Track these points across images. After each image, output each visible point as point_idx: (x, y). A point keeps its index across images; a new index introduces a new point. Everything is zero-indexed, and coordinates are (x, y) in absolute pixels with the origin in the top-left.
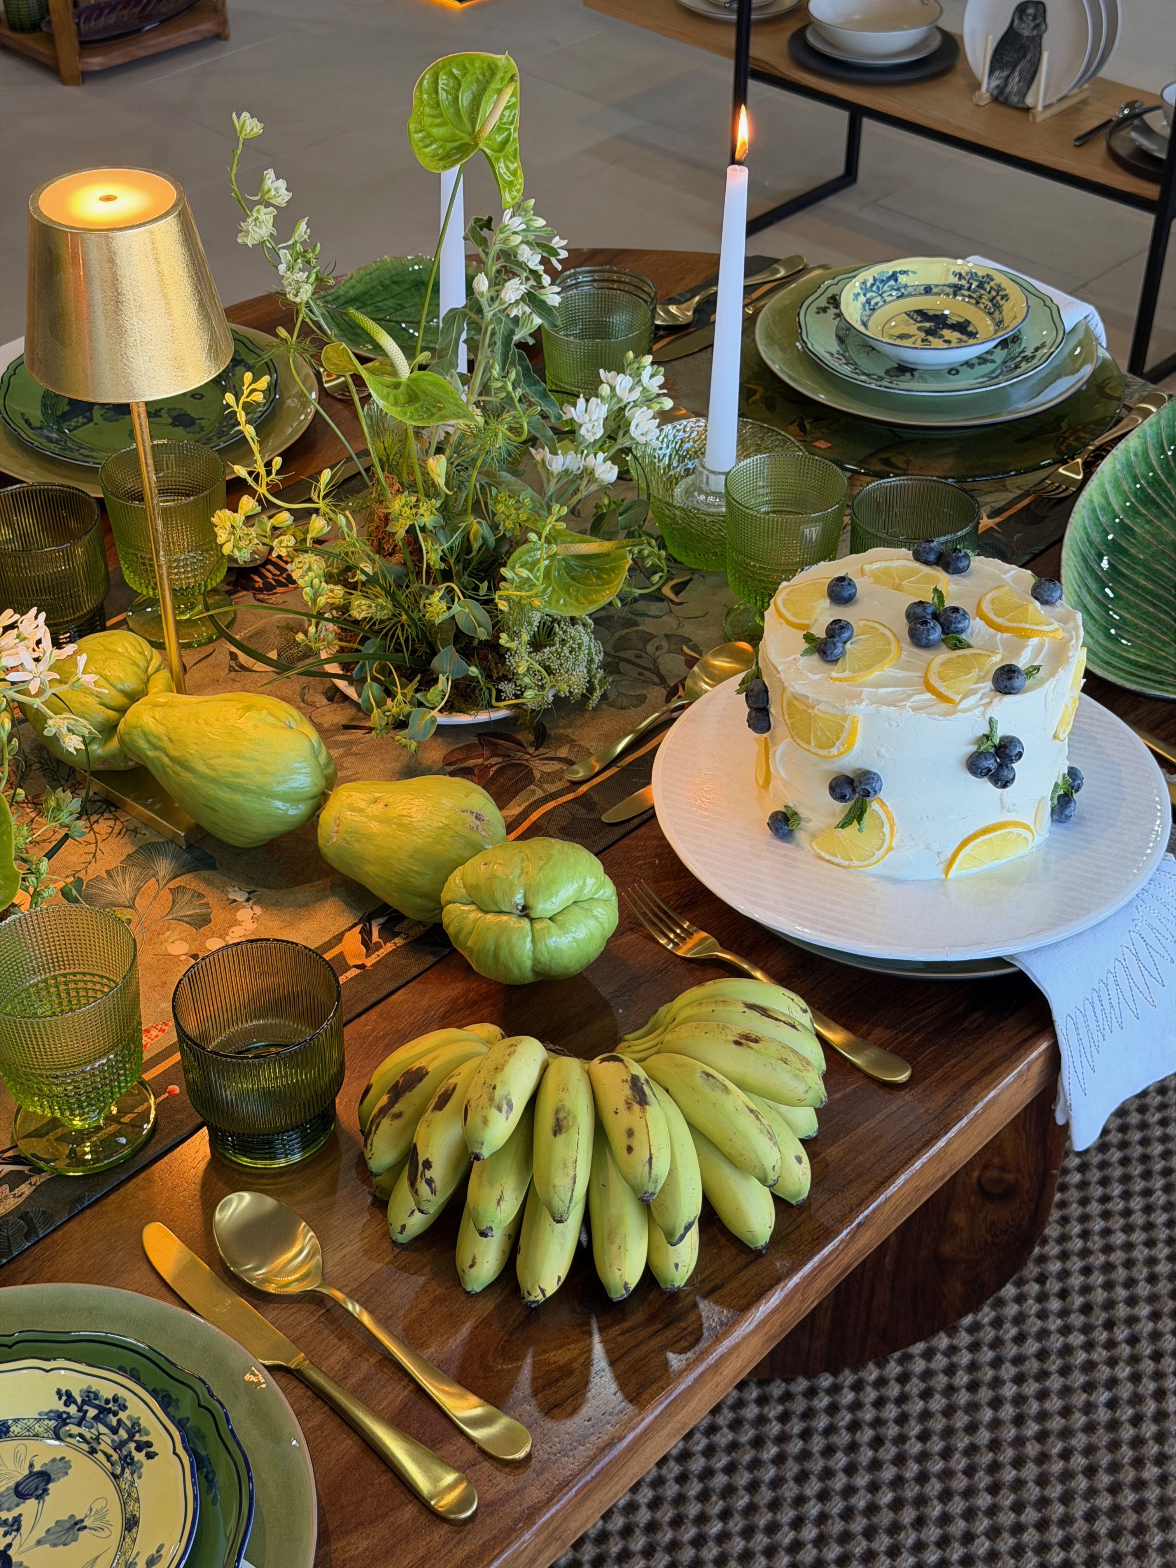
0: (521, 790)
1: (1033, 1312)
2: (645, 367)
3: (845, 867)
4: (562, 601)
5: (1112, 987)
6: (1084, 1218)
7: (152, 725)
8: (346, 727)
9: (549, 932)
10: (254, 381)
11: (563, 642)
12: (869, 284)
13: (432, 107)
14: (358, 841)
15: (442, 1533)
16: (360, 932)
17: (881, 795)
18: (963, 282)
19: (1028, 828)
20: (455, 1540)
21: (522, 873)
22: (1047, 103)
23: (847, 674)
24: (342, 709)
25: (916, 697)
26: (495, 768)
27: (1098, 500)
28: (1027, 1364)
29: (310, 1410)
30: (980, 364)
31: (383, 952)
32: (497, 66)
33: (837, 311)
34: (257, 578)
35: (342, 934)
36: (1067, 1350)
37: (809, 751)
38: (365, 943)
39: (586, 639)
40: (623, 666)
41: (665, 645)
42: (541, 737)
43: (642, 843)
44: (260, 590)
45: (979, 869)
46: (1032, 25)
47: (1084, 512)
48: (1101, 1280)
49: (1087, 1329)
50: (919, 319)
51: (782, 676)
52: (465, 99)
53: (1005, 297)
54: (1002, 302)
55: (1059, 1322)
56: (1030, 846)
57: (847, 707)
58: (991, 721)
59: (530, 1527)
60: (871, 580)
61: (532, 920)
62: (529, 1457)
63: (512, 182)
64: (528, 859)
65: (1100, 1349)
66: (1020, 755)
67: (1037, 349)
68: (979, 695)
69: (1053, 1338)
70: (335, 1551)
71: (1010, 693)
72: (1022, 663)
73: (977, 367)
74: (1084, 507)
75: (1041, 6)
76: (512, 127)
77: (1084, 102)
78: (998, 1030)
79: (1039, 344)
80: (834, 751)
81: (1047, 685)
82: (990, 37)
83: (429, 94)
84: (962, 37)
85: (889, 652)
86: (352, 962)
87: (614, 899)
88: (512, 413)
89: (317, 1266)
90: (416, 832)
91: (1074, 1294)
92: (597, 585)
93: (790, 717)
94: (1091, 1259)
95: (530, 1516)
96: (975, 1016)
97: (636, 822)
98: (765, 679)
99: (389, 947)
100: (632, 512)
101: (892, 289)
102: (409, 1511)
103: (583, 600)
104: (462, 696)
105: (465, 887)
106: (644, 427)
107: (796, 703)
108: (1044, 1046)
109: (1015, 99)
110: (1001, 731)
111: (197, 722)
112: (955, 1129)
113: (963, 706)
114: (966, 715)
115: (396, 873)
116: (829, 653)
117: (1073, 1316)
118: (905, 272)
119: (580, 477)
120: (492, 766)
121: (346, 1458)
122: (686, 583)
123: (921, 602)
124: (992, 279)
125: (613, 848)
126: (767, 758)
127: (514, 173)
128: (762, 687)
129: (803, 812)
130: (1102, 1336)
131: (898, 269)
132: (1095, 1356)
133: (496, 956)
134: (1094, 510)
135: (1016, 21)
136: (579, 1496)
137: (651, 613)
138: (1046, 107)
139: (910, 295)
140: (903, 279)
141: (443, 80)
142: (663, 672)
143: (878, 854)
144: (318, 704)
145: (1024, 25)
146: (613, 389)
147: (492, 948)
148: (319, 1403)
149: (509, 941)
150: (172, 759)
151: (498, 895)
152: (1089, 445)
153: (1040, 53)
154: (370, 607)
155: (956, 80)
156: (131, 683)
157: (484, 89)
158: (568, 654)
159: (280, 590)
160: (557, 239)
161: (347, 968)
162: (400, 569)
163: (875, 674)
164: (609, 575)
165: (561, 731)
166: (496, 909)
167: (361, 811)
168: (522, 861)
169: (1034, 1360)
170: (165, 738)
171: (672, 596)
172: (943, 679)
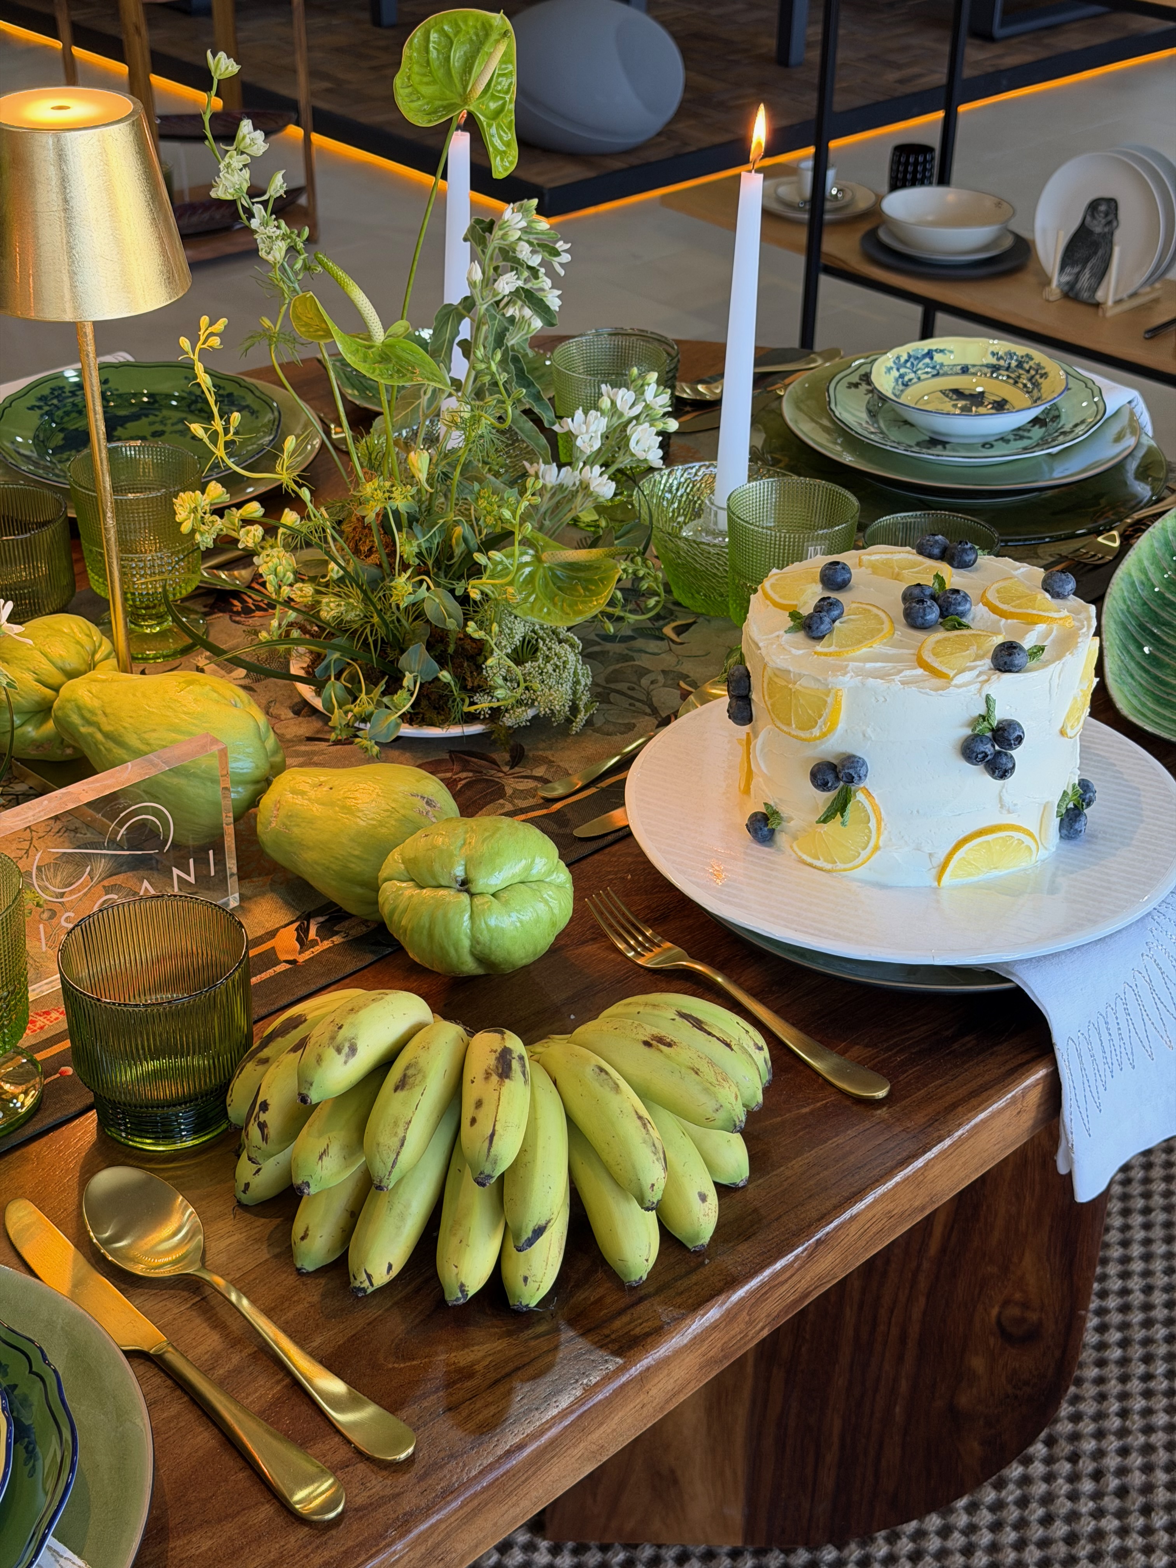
0: (490, 803)
1: (1063, 1492)
2: (649, 384)
3: (828, 871)
4: (545, 610)
5: (1121, 1013)
6: (1124, 1396)
7: (87, 698)
8: (309, 739)
9: (489, 909)
10: (211, 324)
11: (547, 659)
12: (902, 360)
13: (421, 65)
14: (298, 825)
15: (301, 1535)
16: (297, 930)
17: (867, 783)
18: (1002, 363)
19: (1030, 834)
20: (314, 1545)
21: (464, 844)
22: (1118, 297)
23: (832, 649)
24: (308, 722)
25: (908, 673)
26: (463, 782)
27: (1136, 575)
28: (1054, 1549)
29: (168, 1399)
30: (1015, 440)
31: (318, 949)
32: (491, 26)
33: (870, 388)
34: (236, 603)
35: (277, 930)
36: (1098, 1535)
37: (789, 734)
38: (299, 940)
39: (572, 658)
40: (613, 697)
41: (661, 679)
42: (518, 757)
43: (615, 859)
44: (238, 613)
45: (975, 879)
46: (1103, 221)
47: (1123, 585)
48: (1139, 1461)
49: (1121, 1514)
50: (955, 397)
51: (763, 651)
52: (457, 56)
53: (1044, 375)
54: (1040, 381)
55: (1091, 1504)
56: (1034, 859)
57: (830, 679)
58: (988, 698)
59: (402, 1536)
60: (869, 571)
61: (472, 895)
62: (410, 1460)
63: (505, 152)
64: (473, 830)
65: (1135, 1536)
66: (1020, 740)
67: (1076, 425)
68: (976, 672)
69: (1083, 1521)
70: (172, 1549)
71: (1010, 671)
72: (1028, 643)
73: (1012, 443)
74: (1122, 579)
75: (1113, 204)
76: (508, 97)
77: (1156, 301)
78: (992, 1054)
79: (1078, 421)
80: (816, 732)
81: (1052, 666)
82: (1062, 233)
83: (419, 53)
84: (1034, 242)
85: (880, 631)
86: (283, 957)
87: (569, 888)
88: (497, 396)
89: (197, 1248)
90: (360, 814)
91: (1108, 1475)
92: (585, 596)
93: (770, 698)
94: (1130, 1439)
95: (405, 1524)
96: (967, 1039)
97: (610, 838)
98: (748, 665)
99: (327, 944)
100: (630, 535)
101: (927, 366)
102: (267, 1511)
103: (568, 610)
104: (435, 708)
105: (403, 863)
106: (644, 445)
107: (776, 679)
108: (1042, 1073)
109: (1085, 295)
110: (1000, 714)
111: (134, 695)
112: (935, 1150)
113: (956, 681)
114: (961, 690)
115: (337, 859)
116: (814, 627)
117: (1106, 1499)
118: (942, 351)
119: (574, 494)
120: (461, 780)
121: (200, 1453)
122: (690, 625)
123: (919, 585)
124: (1032, 359)
125: (584, 862)
126: (748, 753)
127: (508, 144)
128: (744, 671)
129: (784, 810)
130: (1138, 1522)
131: (934, 348)
132: (1129, 1543)
133: (431, 936)
134: (1133, 584)
135: (1088, 218)
136: (466, 1509)
137: (650, 651)
138: (1118, 302)
139: (946, 374)
140: (938, 357)
141: (434, 36)
142: (655, 704)
143: (864, 854)
144: (283, 717)
145: (1095, 222)
146: (613, 403)
147: (427, 925)
148: (178, 1392)
149: (445, 915)
150: (107, 735)
151: (437, 867)
152: (1127, 517)
153: (1111, 249)
154: (339, 605)
155: (1028, 278)
156: (73, 661)
157: (478, 51)
158: (551, 671)
159: (258, 613)
160: (561, 243)
161: (277, 962)
162: (375, 571)
163: (864, 650)
164: (597, 586)
165: (540, 753)
166: (434, 883)
167: (303, 793)
168: (466, 832)
169: (1061, 1544)
170: (100, 712)
171: (673, 636)
172: (936, 655)
